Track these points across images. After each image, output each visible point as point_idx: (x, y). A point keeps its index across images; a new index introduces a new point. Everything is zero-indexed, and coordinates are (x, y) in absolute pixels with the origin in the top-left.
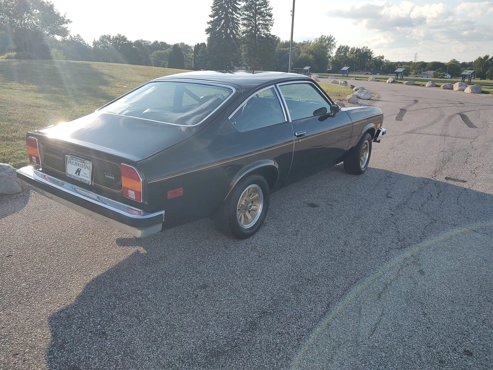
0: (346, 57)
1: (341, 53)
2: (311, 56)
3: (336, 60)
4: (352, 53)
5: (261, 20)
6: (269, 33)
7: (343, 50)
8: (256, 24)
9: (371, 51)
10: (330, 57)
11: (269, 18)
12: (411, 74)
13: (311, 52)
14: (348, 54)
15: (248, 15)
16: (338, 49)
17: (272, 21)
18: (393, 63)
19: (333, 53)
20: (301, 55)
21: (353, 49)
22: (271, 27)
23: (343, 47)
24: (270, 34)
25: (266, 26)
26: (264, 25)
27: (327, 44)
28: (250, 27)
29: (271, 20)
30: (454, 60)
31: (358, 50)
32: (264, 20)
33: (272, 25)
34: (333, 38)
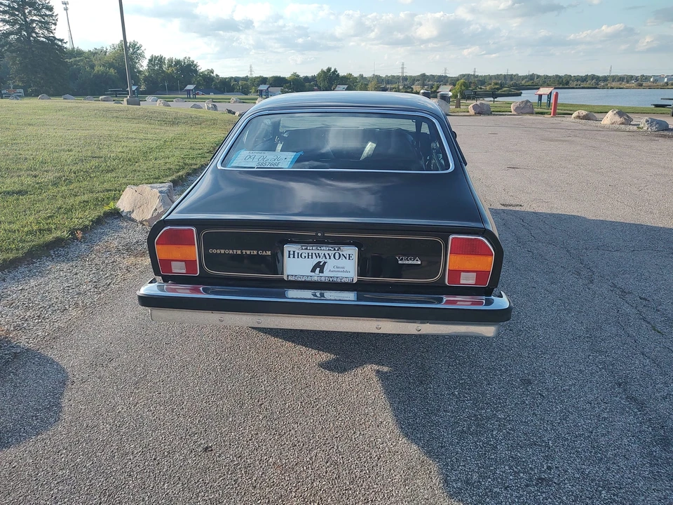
0: (163, 72)
1: (154, 65)
2: (112, 71)
3: (150, 76)
4: (170, 66)
5: (35, 15)
6: (51, 35)
7: (156, 61)
8: (26, 21)
9: (195, 63)
10: (140, 72)
11: (48, 13)
12: (250, 92)
13: (111, 65)
14: (165, 67)
15: (9, 6)
16: (149, 60)
17: (54, 18)
18: (226, 78)
19: (144, 65)
20: (96, 69)
21: (171, 61)
22: (53, 27)
23: (156, 58)
24: (54, 37)
25: (45, 25)
26: (40, 22)
27: (133, 54)
28: (18, 27)
29: (52, 16)
30: (295, 73)
31: (178, 62)
32: (38, 15)
33: (55, 24)
34: (138, 45)
